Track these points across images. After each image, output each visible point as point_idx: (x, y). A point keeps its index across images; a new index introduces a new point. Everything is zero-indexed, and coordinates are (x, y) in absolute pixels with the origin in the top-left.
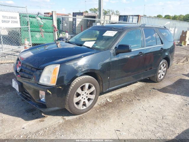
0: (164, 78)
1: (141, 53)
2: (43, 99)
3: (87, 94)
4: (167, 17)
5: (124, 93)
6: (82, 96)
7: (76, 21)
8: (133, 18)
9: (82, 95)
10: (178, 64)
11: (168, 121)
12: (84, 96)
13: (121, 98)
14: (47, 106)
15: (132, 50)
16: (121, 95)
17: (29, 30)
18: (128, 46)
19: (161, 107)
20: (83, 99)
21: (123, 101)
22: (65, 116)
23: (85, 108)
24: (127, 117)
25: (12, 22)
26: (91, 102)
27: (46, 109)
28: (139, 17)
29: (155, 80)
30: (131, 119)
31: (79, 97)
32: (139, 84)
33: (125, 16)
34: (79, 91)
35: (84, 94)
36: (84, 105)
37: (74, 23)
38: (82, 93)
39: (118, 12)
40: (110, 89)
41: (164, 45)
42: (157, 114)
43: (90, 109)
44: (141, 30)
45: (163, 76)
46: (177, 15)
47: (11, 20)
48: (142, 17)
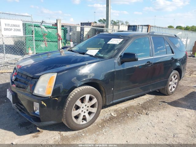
0: (175, 90)
1: (150, 62)
2: (37, 112)
3: (88, 107)
4: (179, 28)
5: (131, 107)
6: (81, 109)
7: (83, 31)
8: (142, 28)
9: (81, 107)
10: (191, 76)
11: (180, 140)
12: (84, 109)
13: (127, 112)
14: (41, 120)
15: (139, 60)
16: (127, 109)
17: (34, 39)
18: (134, 55)
19: (172, 123)
20: (83, 112)
21: (129, 115)
22: (62, 131)
23: (85, 122)
24: (132, 134)
25: (15, 30)
26: (92, 116)
27: (40, 123)
28: (149, 27)
29: (166, 92)
30: (137, 137)
31: (79, 110)
32: (147, 97)
33: (134, 26)
34: (78, 103)
35: (85, 107)
36: (84, 119)
37: (82, 34)
38: (81, 105)
39: (128, 23)
40: (114, 101)
41: (174, 54)
42: (168, 131)
43: (92, 124)
44: (149, 38)
45: (174, 89)
46: (190, 26)
47: (13, 28)
48: (152, 26)
